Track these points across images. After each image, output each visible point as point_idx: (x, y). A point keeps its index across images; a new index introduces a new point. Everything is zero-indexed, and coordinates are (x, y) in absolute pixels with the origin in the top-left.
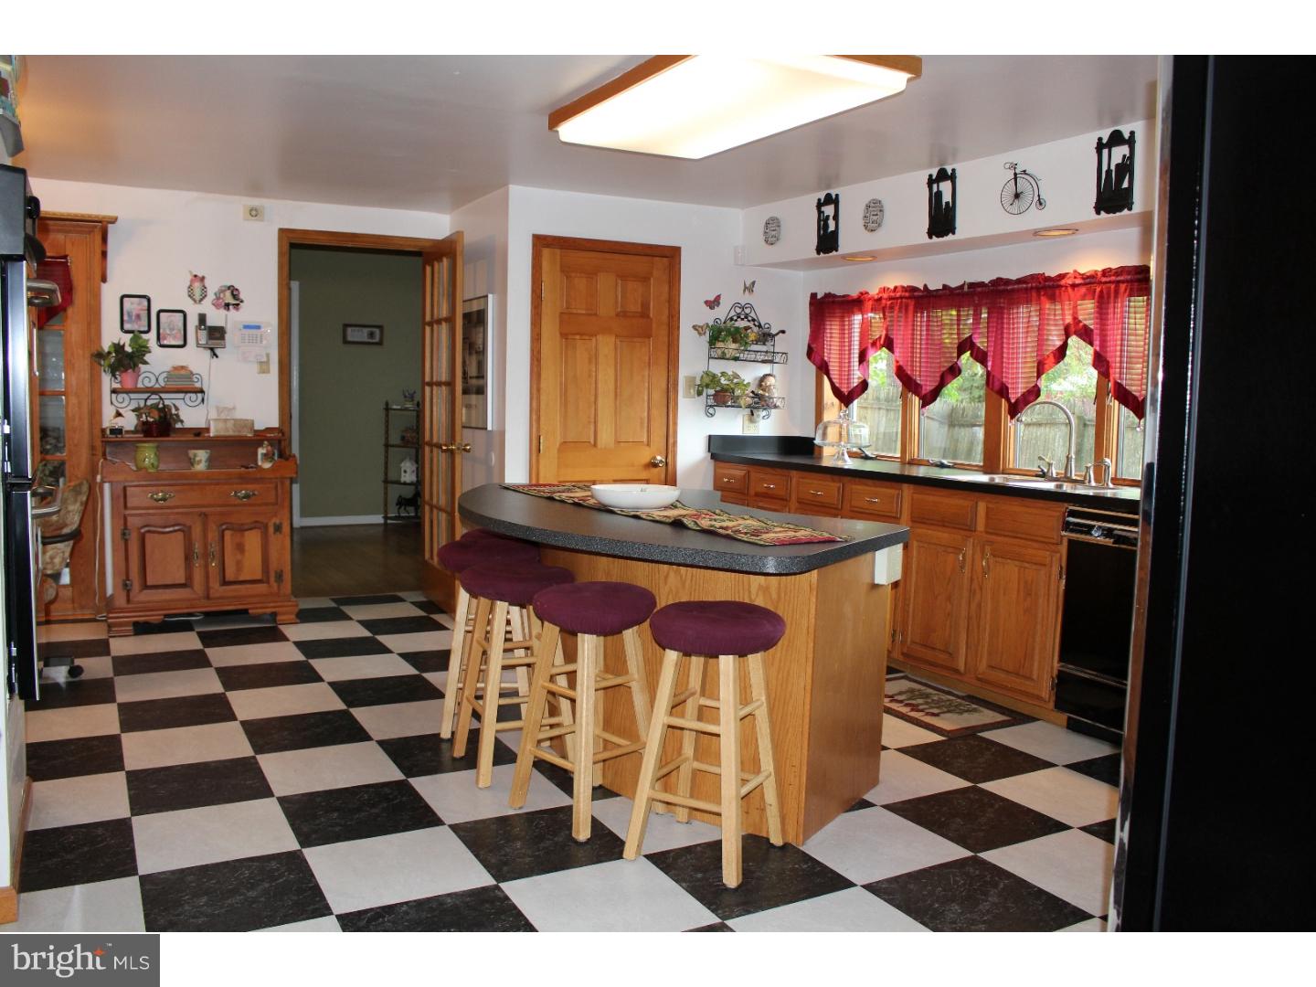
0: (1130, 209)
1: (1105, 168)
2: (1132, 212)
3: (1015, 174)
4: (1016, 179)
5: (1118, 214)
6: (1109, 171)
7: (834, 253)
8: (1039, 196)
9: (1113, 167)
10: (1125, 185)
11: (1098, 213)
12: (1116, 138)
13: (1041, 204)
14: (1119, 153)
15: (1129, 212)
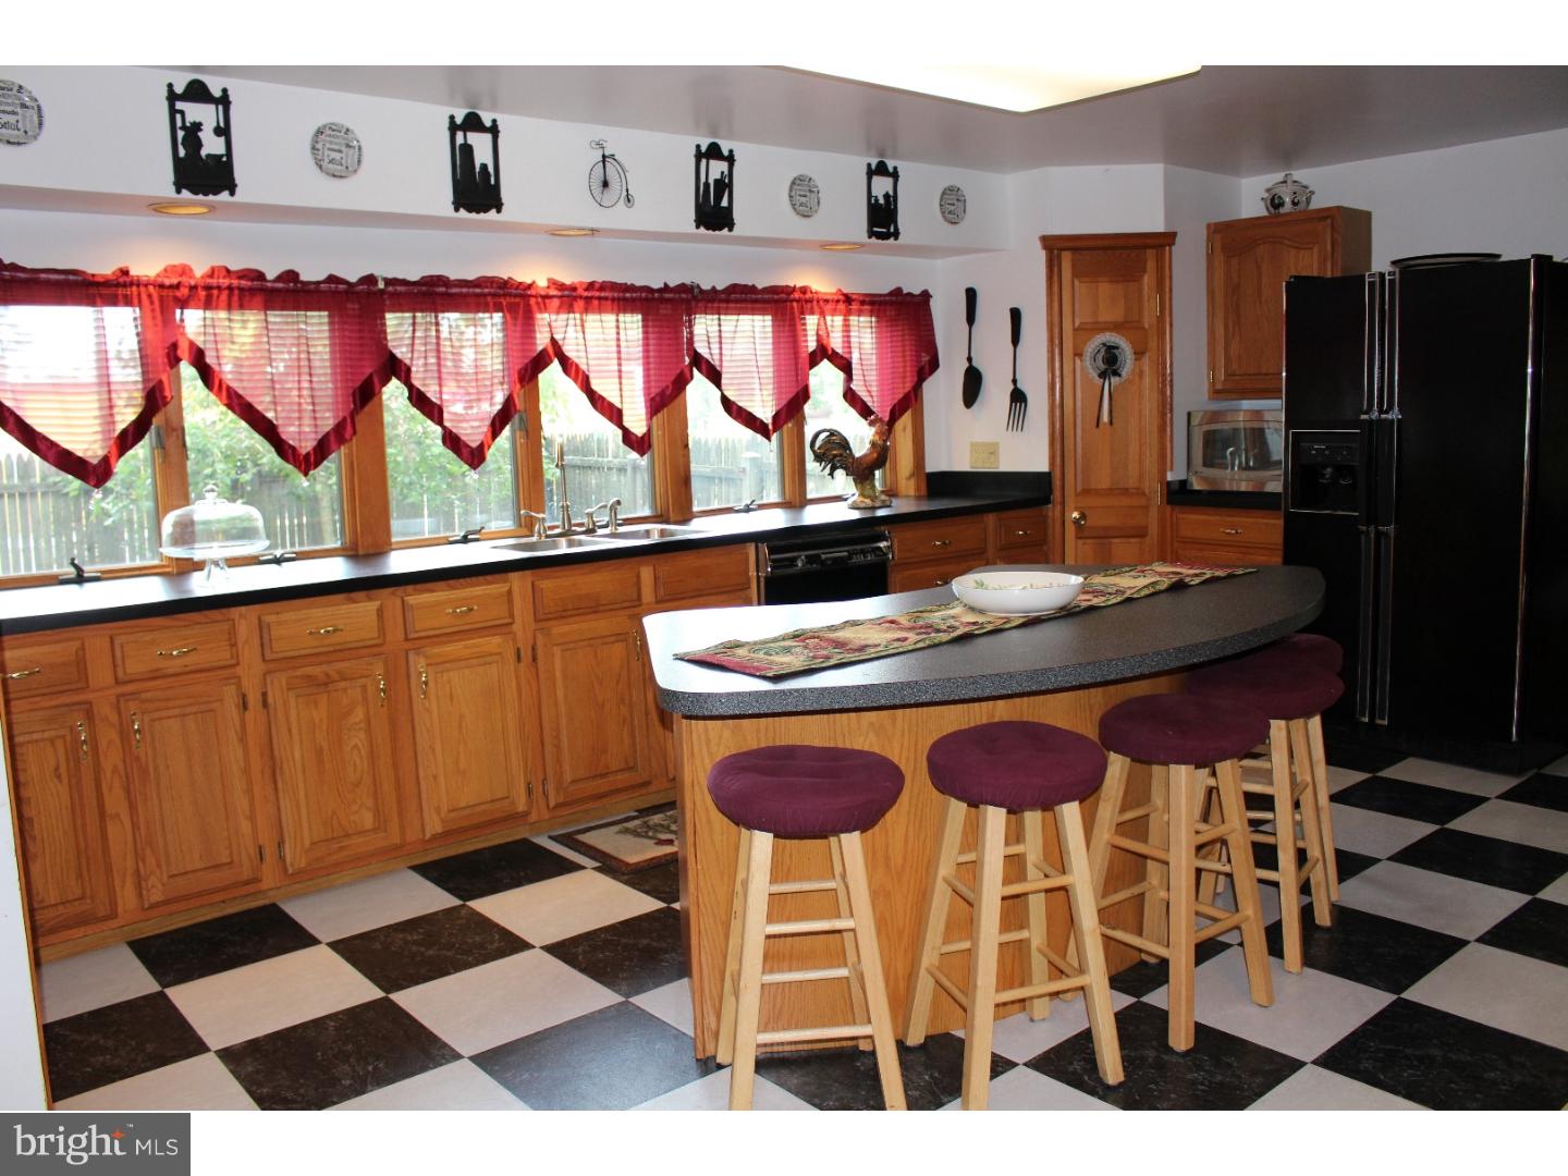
0: (731, 230)
1: (703, 179)
2: (732, 233)
3: (604, 156)
4: (604, 162)
5: (717, 232)
6: (707, 185)
7: (224, 196)
8: (627, 190)
9: (711, 181)
10: (725, 203)
11: (698, 227)
12: (714, 152)
13: (629, 200)
14: (717, 168)
15: (728, 233)
